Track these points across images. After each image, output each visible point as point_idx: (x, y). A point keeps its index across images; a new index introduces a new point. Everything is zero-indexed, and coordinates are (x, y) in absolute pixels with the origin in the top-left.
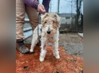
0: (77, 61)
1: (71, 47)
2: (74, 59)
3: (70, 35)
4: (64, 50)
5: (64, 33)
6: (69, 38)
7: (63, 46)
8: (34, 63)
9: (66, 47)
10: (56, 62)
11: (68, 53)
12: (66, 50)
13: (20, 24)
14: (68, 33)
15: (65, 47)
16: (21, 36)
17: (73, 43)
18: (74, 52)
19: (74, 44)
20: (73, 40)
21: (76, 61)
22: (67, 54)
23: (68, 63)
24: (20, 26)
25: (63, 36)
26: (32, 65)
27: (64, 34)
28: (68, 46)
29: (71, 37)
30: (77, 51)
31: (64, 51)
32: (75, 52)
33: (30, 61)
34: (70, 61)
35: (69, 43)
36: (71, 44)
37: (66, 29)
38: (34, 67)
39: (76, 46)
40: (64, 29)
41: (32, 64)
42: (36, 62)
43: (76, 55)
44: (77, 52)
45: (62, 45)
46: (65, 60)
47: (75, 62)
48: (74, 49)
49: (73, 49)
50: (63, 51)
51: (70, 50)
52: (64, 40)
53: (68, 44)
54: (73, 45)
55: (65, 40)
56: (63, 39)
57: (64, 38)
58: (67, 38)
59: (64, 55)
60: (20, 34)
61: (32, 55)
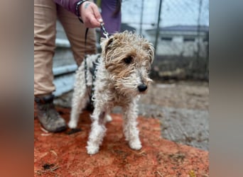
0: (185, 160)
1: (181, 120)
2: (179, 153)
3: (187, 88)
4: (158, 128)
5: (171, 81)
6: (183, 95)
7: (160, 116)
8: (72, 158)
9: (168, 118)
10: (128, 158)
11: (168, 137)
12: (166, 128)
13: (42, 55)
14: (183, 82)
15: (163, 119)
16: (46, 85)
17: (189, 108)
18: (184, 135)
19: (191, 112)
20: (193, 101)
21: (183, 158)
22: (166, 139)
23: (162, 161)
24: (42, 60)
25: (166, 89)
26: (66, 161)
27: (170, 83)
28: (175, 118)
29: (188, 94)
30: (194, 132)
31: (159, 131)
32: (189, 133)
33: (63, 152)
34: (166, 157)
35: (178, 110)
36: (184, 111)
37: (178, 71)
38: (68, 167)
39: (195, 118)
40: (171, 70)
41: (65, 158)
42: (77, 154)
43: (190, 141)
44: (193, 135)
45: (158, 113)
46: (153, 153)
47: (179, 160)
48: (186, 126)
49: (184, 125)
50: (154, 131)
51: (175, 128)
52: (167, 101)
53: (174, 113)
54: (188, 115)
55: (170, 101)
56: (166, 97)
57: (168, 96)
58: (176, 96)
59: (155, 142)
60: (42, 80)
61: (73, 135)
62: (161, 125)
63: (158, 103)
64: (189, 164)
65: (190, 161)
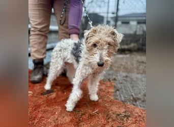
0: (130, 119)
1: (131, 83)
2: (125, 112)
3: (138, 57)
4: (112, 90)
5: (127, 52)
6: (135, 62)
7: (115, 79)
8: (40, 115)
9: (121, 82)
11: (119, 97)
12: (118, 90)
14: (135, 53)
15: (118, 82)
17: (138, 73)
18: (132, 95)
19: (139, 76)
20: (142, 67)
21: (127, 117)
22: (117, 99)
23: (110, 120)
25: (122, 58)
26: (34, 119)
27: (126, 54)
28: (126, 81)
29: (138, 62)
30: (140, 93)
31: (112, 92)
32: (136, 94)
34: (114, 116)
35: (129, 75)
36: (134, 76)
37: (132, 45)
38: (35, 124)
39: (142, 81)
40: (127, 44)
41: (34, 116)
42: (44, 112)
43: (136, 102)
44: (139, 96)
45: (114, 77)
46: (105, 112)
47: (125, 119)
48: (135, 88)
49: (133, 87)
50: (108, 92)
51: (125, 90)
52: (122, 67)
53: (126, 77)
54: (137, 78)
55: (124, 68)
56: (121, 65)
57: (123, 64)
58: (129, 63)
59: (108, 102)
61: (46, 96)
62: (115, 87)
63: (115, 69)
64: (133, 123)
65: (134, 120)
